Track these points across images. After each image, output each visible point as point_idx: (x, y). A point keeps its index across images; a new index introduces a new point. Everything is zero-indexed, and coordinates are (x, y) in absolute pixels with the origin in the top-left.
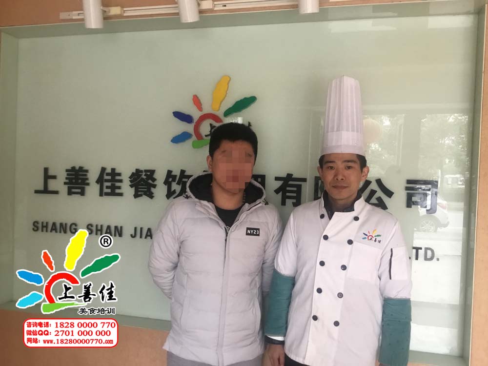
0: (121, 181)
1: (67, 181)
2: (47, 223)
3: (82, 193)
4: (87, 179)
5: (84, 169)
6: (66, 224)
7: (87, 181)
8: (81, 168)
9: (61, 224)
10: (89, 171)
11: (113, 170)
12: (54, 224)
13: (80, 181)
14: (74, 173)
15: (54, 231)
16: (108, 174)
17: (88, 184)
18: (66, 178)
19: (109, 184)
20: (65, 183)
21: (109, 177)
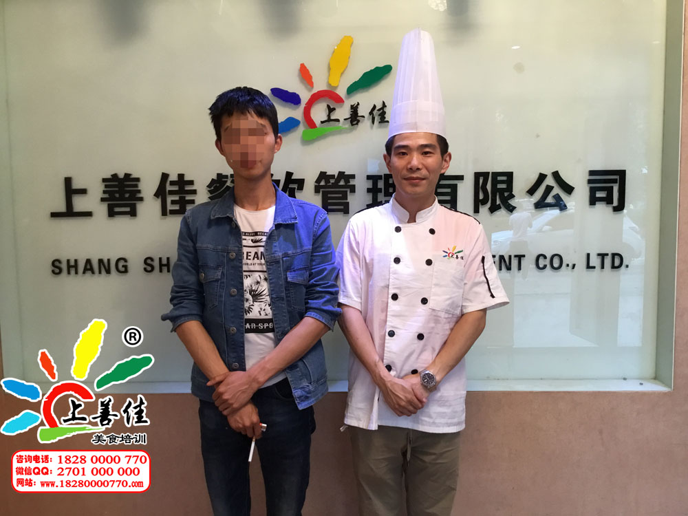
0: (194, 192)
1: (106, 196)
2: (76, 261)
3: (133, 213)
4: (139, 191)
5: (132, 177)
6: (109, 260)
7: (141, 195)
8: (127, 176)
9: (101, 261)
10: (141, 180)
11: (181, 176)
12: (88, 261)
13: (127, 195)
14: (117, 183)
15: (89, 273)
16: (172, 183)
17: (141, 199)
18: (104, 192)
19: (176, 198)
20: (103, 200)
21: (175, 188)
